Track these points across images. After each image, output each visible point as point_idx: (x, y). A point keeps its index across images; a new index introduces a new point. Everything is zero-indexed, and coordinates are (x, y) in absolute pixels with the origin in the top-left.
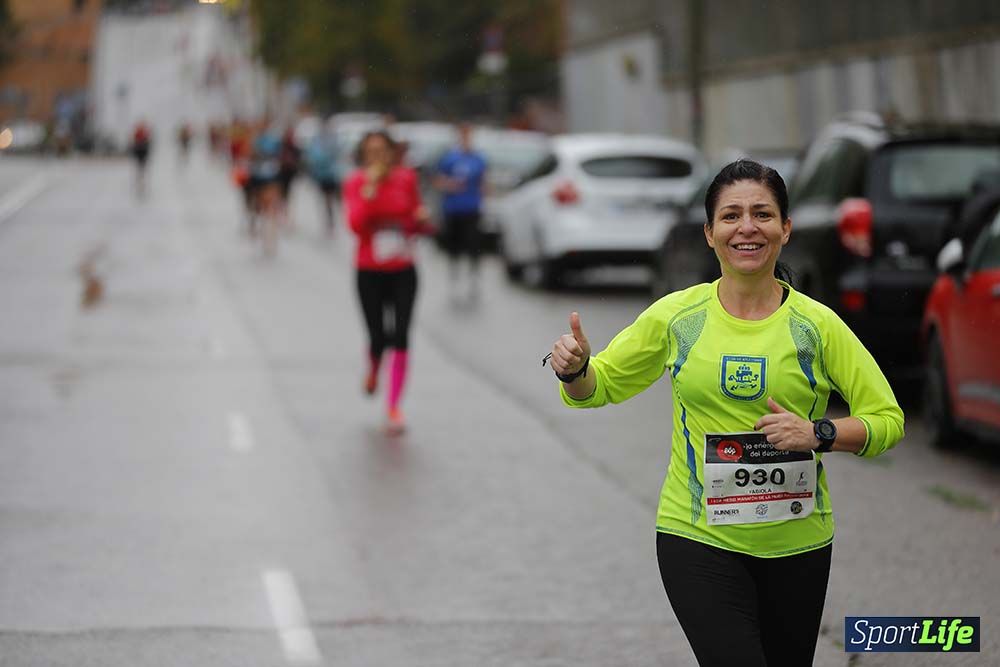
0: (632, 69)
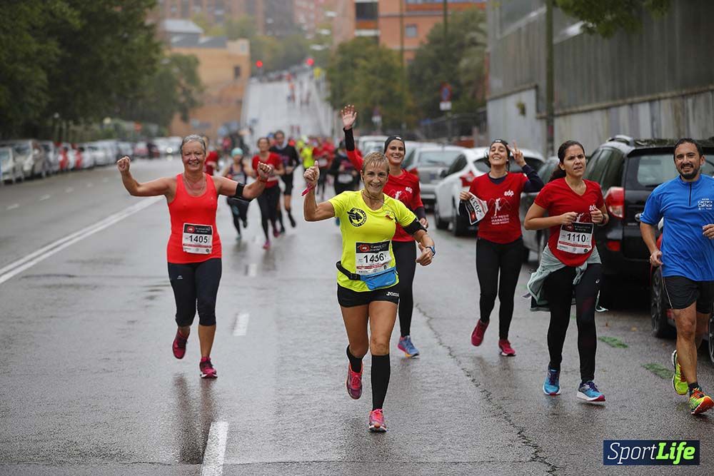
0: (523, 110)
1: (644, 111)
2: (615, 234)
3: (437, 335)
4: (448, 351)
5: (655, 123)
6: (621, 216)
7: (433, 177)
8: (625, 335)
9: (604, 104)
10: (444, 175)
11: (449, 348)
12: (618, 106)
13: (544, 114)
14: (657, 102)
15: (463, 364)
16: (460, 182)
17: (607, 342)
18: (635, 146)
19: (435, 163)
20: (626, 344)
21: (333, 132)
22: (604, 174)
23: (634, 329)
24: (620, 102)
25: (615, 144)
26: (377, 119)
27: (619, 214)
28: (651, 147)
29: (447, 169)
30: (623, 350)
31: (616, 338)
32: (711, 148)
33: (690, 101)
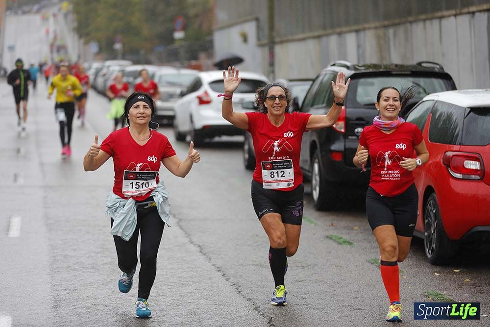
0: (245, 39)
1: (351, 39)
2: (338, 146)
3: (188, 235)
4: (198, 249)
5: (361, 51)
6: (343, 130)
7: (171, 96)
8: (349, 234)
9: (316, 34)
10: (183, 95)
11: (199, 246)
12: (328, 35)
13: (265, 41)
14: (362, 34)
15: (213, 260)
16: (197, 101)
17: (335, 241)
18: (354, 70)
19: (172, 84)
20: (351, 241)
21: (79, 57)
22: (328, 94)
23: (356, 228)
24: (329, 31)
25: (335, 68)
26: (118, 46)
27: (341, 128)
28: (368, 71)
29: (185, 90)
30: (349, 246)
31: (341, 236)
32: (418, 72)
33: (391, 31)
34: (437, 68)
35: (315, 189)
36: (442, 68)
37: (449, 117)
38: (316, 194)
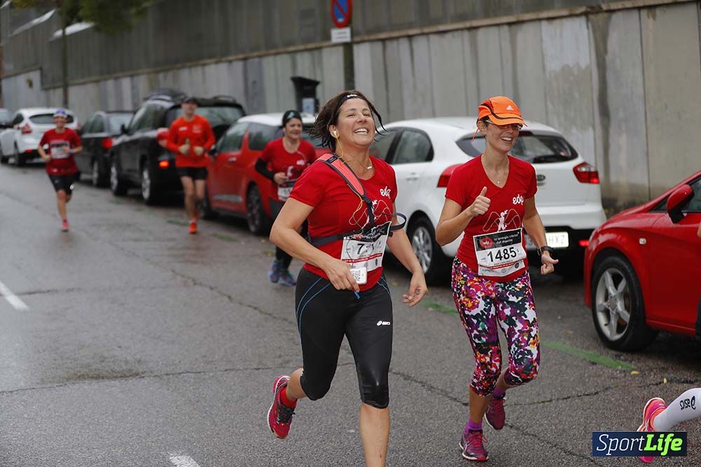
0: (31, 84)
1: (126, 83)
12: (105, 80)
14: (135, 79)
16: (20, 131)
18: (172, 103)
32: (218, 103)
33: (161, 76)
34: (230, 100)
35: (145, 190)
36: (234, 100)
37: (259, 135)
38: (146, 194)
